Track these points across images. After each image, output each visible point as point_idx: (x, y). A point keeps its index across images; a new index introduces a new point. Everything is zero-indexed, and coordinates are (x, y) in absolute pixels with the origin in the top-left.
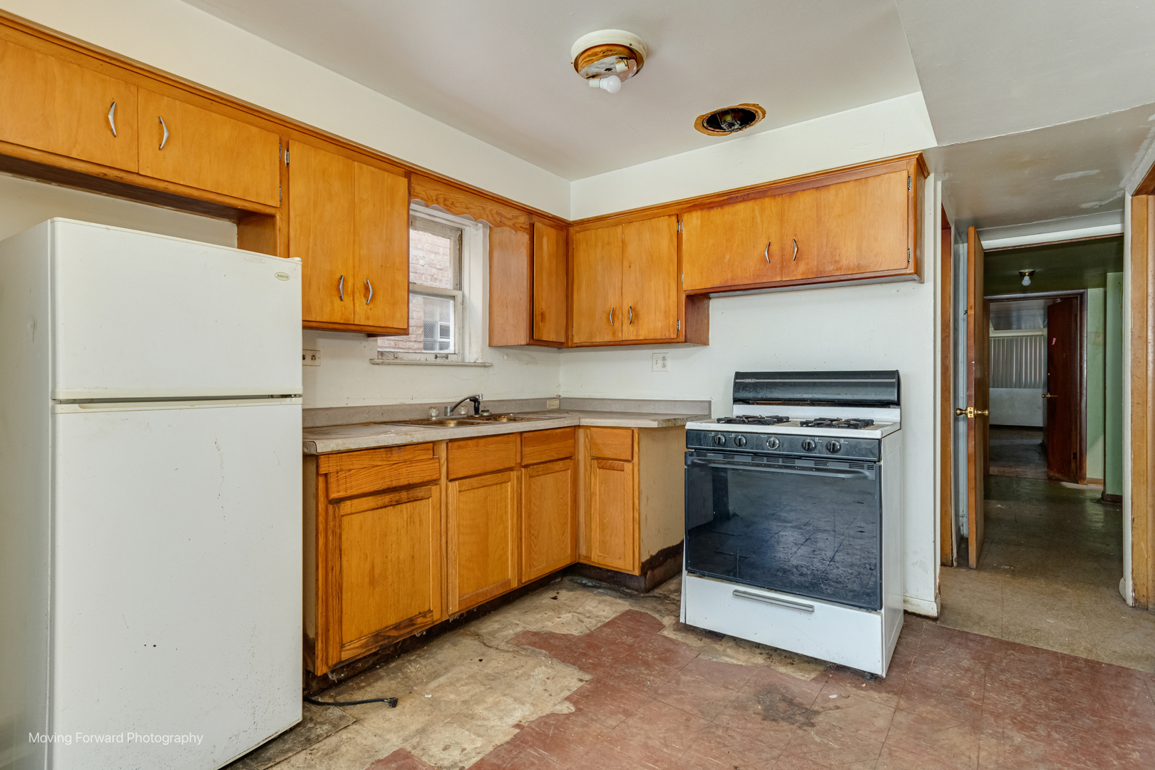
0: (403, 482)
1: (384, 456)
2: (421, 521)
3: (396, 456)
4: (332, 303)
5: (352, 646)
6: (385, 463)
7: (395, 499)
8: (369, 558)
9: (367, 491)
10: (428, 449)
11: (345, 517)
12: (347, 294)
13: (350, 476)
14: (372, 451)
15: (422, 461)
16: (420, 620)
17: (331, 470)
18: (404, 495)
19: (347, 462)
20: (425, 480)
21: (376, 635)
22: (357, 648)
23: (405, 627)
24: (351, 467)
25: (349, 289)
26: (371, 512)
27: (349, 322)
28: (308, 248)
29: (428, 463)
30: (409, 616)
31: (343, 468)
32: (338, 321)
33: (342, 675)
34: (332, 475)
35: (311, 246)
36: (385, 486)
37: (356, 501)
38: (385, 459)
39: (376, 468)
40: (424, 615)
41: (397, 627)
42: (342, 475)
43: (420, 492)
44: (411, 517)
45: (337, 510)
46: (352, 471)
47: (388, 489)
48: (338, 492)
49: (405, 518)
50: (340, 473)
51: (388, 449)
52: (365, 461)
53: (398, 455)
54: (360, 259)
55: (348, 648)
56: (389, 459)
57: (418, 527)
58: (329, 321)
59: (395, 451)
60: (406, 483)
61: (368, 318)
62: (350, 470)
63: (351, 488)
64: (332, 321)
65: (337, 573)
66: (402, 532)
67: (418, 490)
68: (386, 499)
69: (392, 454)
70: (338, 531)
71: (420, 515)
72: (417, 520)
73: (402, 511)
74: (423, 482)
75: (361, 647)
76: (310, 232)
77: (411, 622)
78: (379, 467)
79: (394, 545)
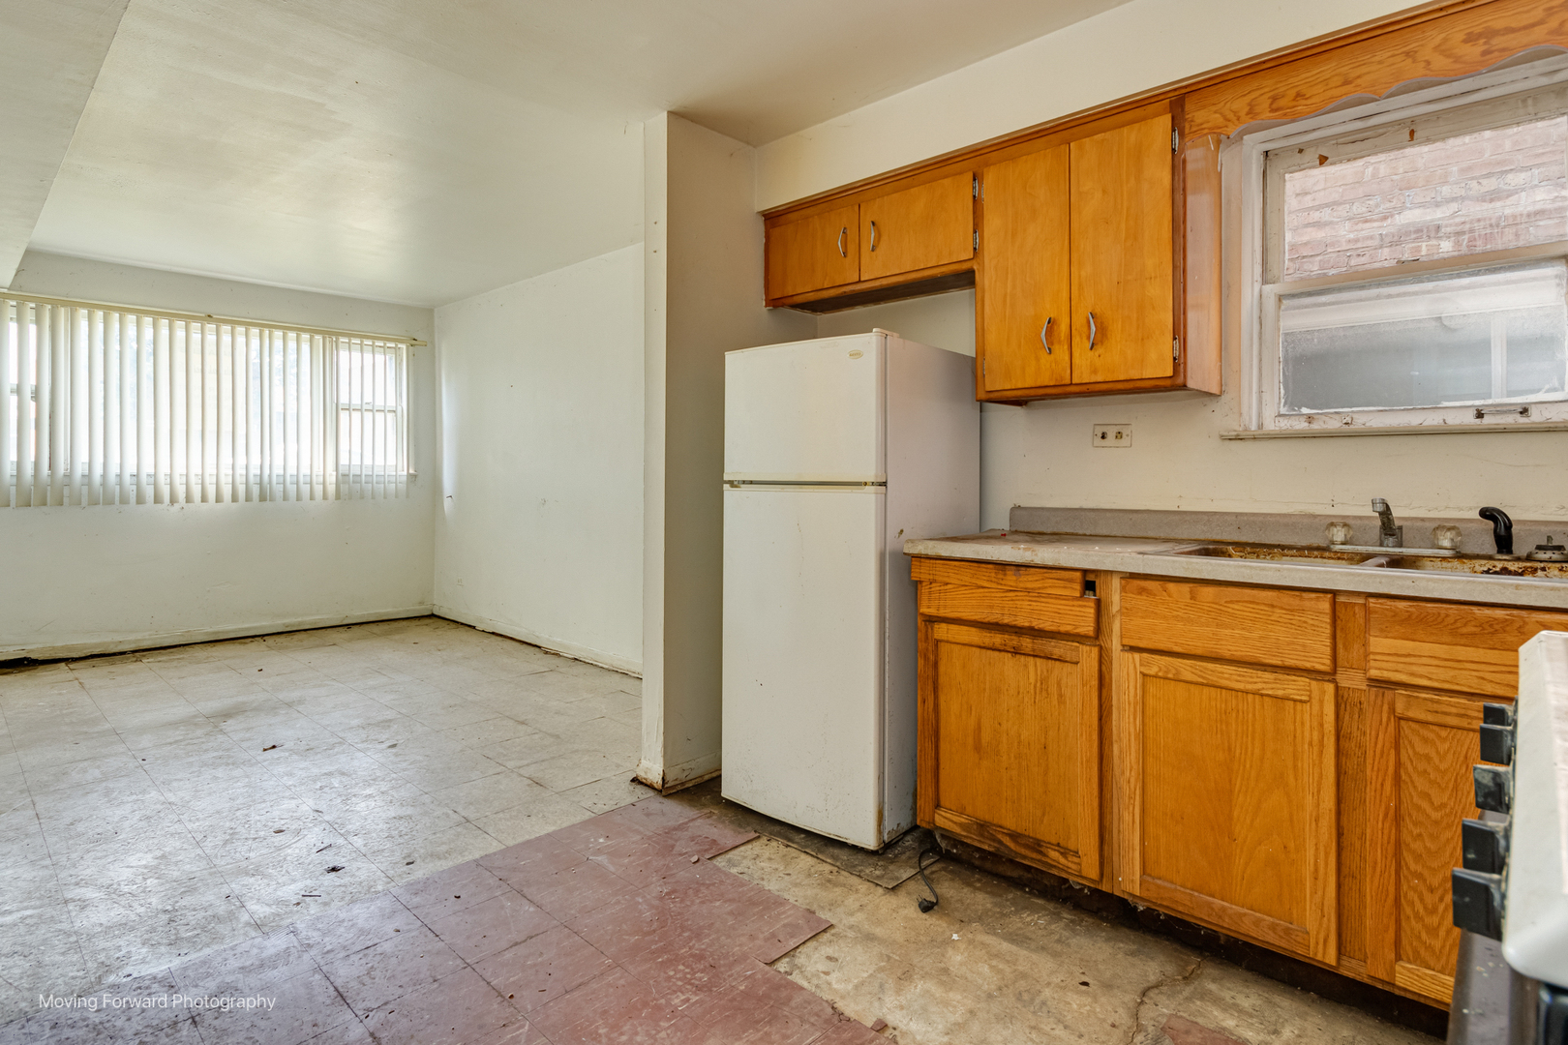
0: (1022, 621)
1: (993, 575)
2: (1060, 695)
3: (1011, 579)
4: (1038, 359)
5: (948, 815)
6: (994, 585)
7: (1011, 643)
8: (973, 713)
9: (965, 618)
10: (1071, 581)
11: (942, 644)
12: (1060, 342)
13: (946, 591)
14: (976, 565)
15: (1058, 597)
16: (1054, 854)
17: (923, 577)
18: (1027, 643)
19: (941, 572)
20: (1063, 629)
21: (982, 826)
22: (955, 823)
23: (1026, 846)
24: (947, 580)
25: (1062, 335)
26: (978, 650)
27: (1063, 383)
28: (1005, 295)
29: (1071, 603)
30: (1038, 836)
31: (936, 578)
32: (1046, 384)
33: (955, 851)
34: (924, 584)
35: (1008, 291)
36: (992, 619)
37: (954, 627)
38: (994, 580)
39: (982, 590)
40: (1065, 852)
41: (1015, 836)
42: (936, 587)
43: (1058, 648)
44: (1044, 681)
45: (930, 630)
46: (949, 586)
47: (997, 624)
48: (929, 607)
49: (1032, 680)
50: (933, 585)
51: (1000, 567)
52: (966, 575)
53: (1014, 578)
54: (1080, 285)
55: (943, 813)
56: (1001, 582)
57: (1055, 702)
58: (1033, 385)
59: (1010, 572)
60: (1027, 624)
61: (1095, 372)
62: (947, 584)
63: (945, 607)
64: (1038, 384)
65: (931, 709)
66: (1026, 699)
67: (1053, 643)
68: (997, 639)
69: (1005, 575)
70: (932, 657)
71: (1059, 684)
72: (1054, 689)
73: (1026, 666)
74: (1059, 633)
75: (961, 825)
76: (1007, 273)
77: (1037, 845)
78: (986, 590)
79: (1011, 713)
